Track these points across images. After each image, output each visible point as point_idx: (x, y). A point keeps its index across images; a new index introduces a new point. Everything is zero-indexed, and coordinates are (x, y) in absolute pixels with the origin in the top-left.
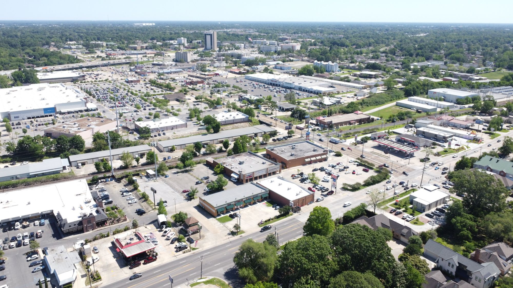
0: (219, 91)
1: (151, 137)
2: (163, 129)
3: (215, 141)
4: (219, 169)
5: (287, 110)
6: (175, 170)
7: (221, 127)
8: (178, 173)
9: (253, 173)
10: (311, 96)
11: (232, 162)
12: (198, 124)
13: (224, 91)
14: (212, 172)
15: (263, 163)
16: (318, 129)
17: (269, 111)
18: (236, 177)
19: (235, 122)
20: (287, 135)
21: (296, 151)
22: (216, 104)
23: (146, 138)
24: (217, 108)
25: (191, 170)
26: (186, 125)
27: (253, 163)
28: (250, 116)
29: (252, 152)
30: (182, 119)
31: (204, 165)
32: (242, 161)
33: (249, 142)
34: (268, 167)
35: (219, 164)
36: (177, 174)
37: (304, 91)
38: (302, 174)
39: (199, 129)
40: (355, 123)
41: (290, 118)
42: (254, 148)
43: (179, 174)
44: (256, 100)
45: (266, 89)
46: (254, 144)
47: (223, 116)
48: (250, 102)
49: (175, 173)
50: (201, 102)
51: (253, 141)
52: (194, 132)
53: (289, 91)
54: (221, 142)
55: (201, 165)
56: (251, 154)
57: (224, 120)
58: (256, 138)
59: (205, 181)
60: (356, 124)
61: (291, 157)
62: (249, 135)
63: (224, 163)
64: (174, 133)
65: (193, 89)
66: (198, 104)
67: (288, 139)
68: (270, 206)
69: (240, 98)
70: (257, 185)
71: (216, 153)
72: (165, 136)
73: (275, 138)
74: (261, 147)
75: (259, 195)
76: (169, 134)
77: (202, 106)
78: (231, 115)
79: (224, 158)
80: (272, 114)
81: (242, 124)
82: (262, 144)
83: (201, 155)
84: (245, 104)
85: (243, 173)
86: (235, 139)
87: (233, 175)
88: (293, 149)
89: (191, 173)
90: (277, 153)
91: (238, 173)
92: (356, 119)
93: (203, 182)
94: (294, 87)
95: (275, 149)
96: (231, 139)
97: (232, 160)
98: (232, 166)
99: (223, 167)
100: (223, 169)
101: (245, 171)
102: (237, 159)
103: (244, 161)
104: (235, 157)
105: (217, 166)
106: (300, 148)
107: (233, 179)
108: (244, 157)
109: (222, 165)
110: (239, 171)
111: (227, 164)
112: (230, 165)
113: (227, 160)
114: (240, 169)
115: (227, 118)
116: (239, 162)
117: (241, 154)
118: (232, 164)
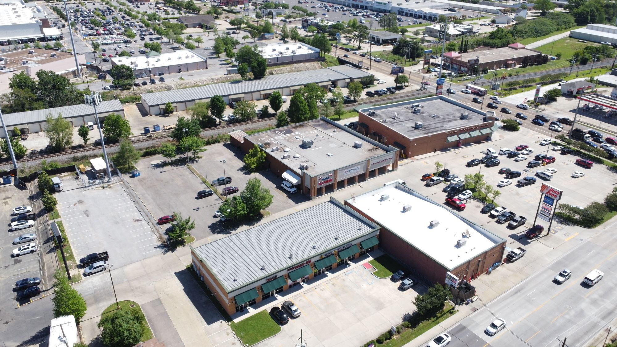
0: (270, 13)
1: (137, 85)
2: (162, 72)
3: (256, 95)
4: (254, 159)
5: (386, 42)
6: (158, 159)
7: (268, 70)
8: (164, 164)
9: (335, 172)
10: (420, 23)
11: (286, 143)
12: (228, 64)
13: (279, 14)
14: (241, 164)
15: (356, 146)
16: (450, 75)
17: (355, 44)
18: (294, 181)
19: (294, 60)
20: (394, 85)
21: (423, 119)
22: (263, 31)
23: (125, 87)
24: (266, 39)
25: (192, 160)
26: (204, 65)
27: (333, 145)
28: (321, 50)
29: (328, 118)
30: (200, 55)
31: (226, 146)
32: (307, 140)
33: (321, 98)
34: (368, 155)
35: (256, 148)
36: (160, 169)
37: (407, 15)
38: (445, 174)
39: (229, 72)
40: (515, 64)
41: (392, 55)
42: (332, 110)
43: (166, 168)
44: (331, 26)
45: (346, 13)
46: (332, 101)
47: (274, 50)
48: (321, 29)
49: (158, 166)
50: (239, 29)
51: (330, 95)
52: (219, 76)
53: (382, 15)
54: (266, 97)
55: (219, 147)
56: (328, 122)
57: (274, 56)
58: (336, 90)
59: (220, 189)
60: (517, 66)
61: (416, 131)
62: (320, 84)
63: (268, 144)
64: (181, 79)
65: (231, 12)
66: (234, 33)
67: (397, 92)
68: (385, 276)
69: (305, 24)
70: (348, 208)
71: (256, 119)
72: (163, 85)
73: (372, 90)
74: (346, 108)
75: (353, 243)
76: (170, 80)
77: (239, 36)
78: (288, 49)
79: (269, 133)
80: (359, 48)
81: (308, 64)
82: (347, 101)
83: (223, 124)
84: (313, 32)
85: (310, 173)
86: (294, 91)
87: (285, 175)
88: (415, 112)
89: (193, 166)
90: (384, 122)
91: (299, 172)
92: (515, 57)
93: (216, 192)
94: (390, 9)
95: (378, 112)
96: (286, 91)
97: (286, 137)
98: (284, 151)
99: (265, 155)
100: (264, 160)
101: (315, 165)
102: (298, 135)
103: (313, 140)
104: (293, 130)
105: (251, 151)
106: (430, 112)
107: (285, 185)
108: (311, 130)
109: (262, 150)
110: (301, 165)
111: (275, 148)
112: (280, 150)
113: (275, 136)
114: (304, 160)
115: (281, 53)
116: (301, 144)
117: (306, 122)
118: (285, 146)
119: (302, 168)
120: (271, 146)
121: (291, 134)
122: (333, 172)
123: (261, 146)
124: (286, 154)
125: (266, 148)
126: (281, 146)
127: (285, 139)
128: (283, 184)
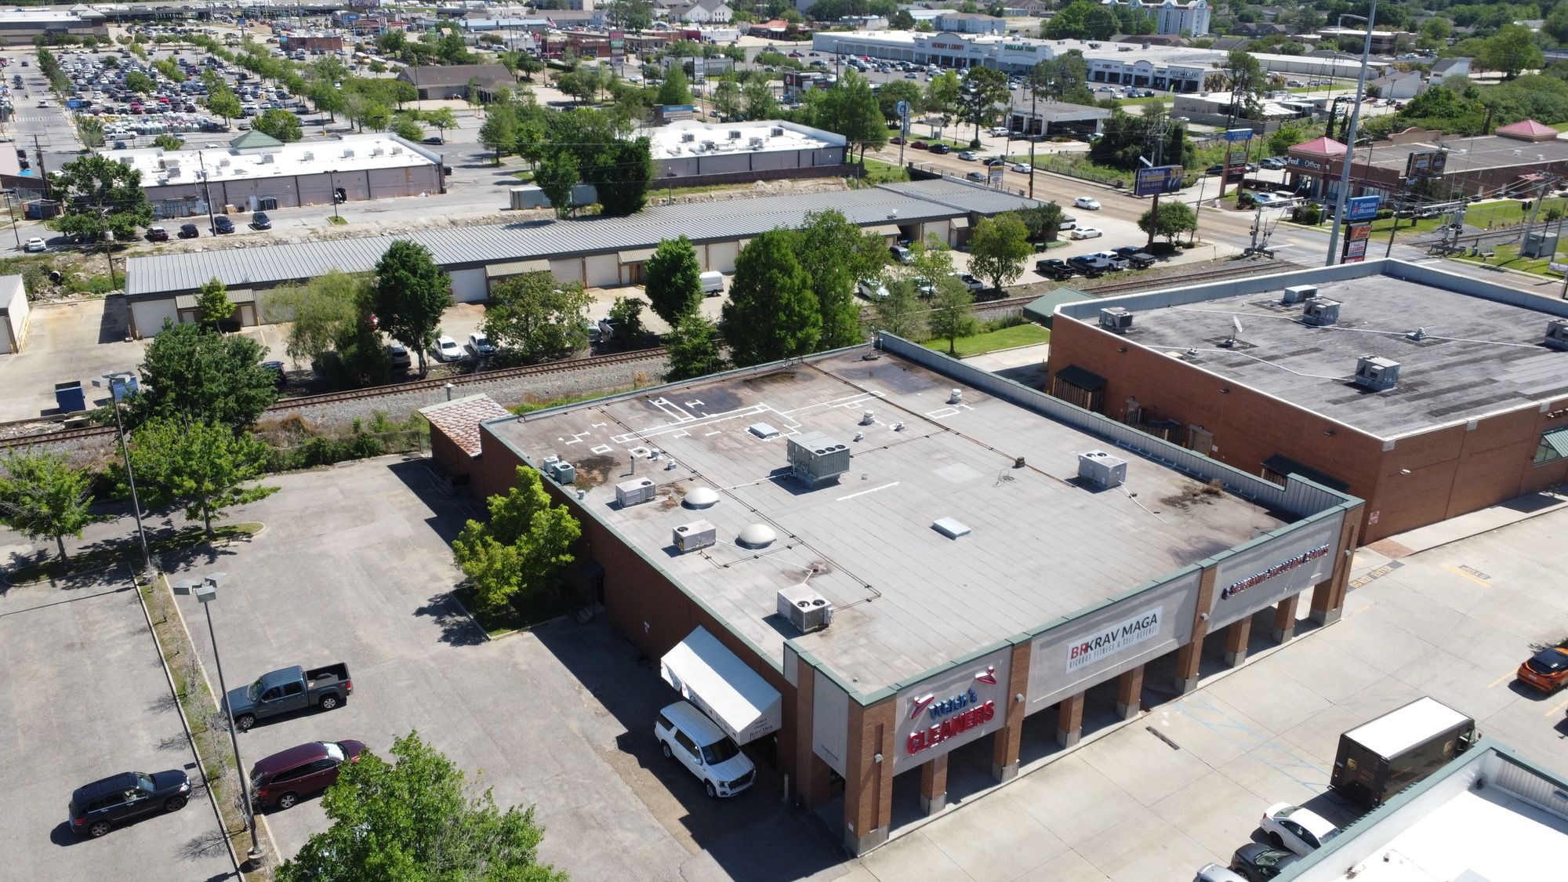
0: (688, 69)
2: (269, 196)
3: (598, 267)
9: (1017, 653)
11: (702, 461)
12: (525, 182)
15: (1090, 480)
17: (961, 132)
18: (739, 710)
19: (758, 168)
20: (1142, 238)
22: (660, 101)
24: (666, 123)
26: (433, 179)
27: (958, 473)
28: (851, 140)
29: (916, 344)
31: (405, 470)
32: (815, 442)
35: (525, 484)
37: (1099, 77)
39: (518, 201)
47: (689, 138)
50: (586, 103)
52: (479, 214)
54: (642, 274)
55: (366, 480)
56: (912, 361)
57: (686, 154)
58: (916, 255)
60: (1553, 194)
61: (1383, 404)
63: (603, 465)
64: (336, 220)
69: (794, 90)
76: (294, 223)
78: (736, 135)
79: (619, 406)
80: (977, 145)
81: (806, 186)
83: (439, 372)
87: (681, 663)
88: (1315, 321)
90: (1190, 355)
91: (770, 645)
95: (1140, 318)
96: (720, 251)
97: (704, 429)
98: (687, 505)
99: (572, 525)
100: (568, 558)
101: (873, 595)
102: (766, 417)
103: (849, 445)
104: (745, 393)
105: (497, 501)
106: (1381, 320)
107: (680, 736)
108: (836, 395)
109: (559, 498)
110: (781, 600)
111: (634, 485)
112: (660, 499)
113: (647, 421)
114: (799, 560)
115: (710, 146)
116: (783, 462)
117: (808, 358)
118: (696, 476)
119: (787, 621)
120: (614, 475)
121: (730, 416)
122: (1003, 660)
123: (558, 475)
124: (695, 526)
125: (585, 485)
126: (673, 476)
127: (696, 436)
128: (668, 725)
